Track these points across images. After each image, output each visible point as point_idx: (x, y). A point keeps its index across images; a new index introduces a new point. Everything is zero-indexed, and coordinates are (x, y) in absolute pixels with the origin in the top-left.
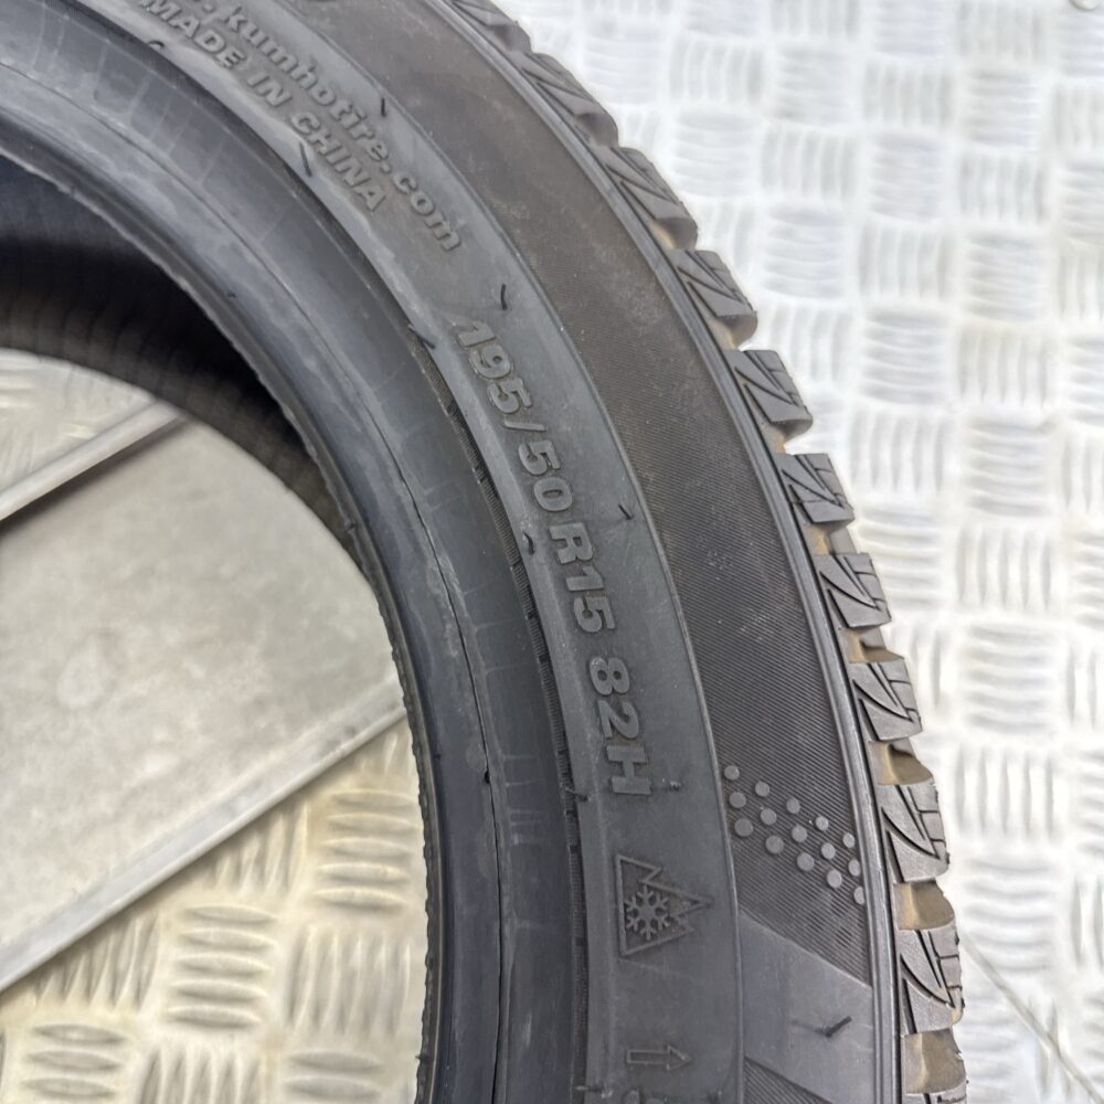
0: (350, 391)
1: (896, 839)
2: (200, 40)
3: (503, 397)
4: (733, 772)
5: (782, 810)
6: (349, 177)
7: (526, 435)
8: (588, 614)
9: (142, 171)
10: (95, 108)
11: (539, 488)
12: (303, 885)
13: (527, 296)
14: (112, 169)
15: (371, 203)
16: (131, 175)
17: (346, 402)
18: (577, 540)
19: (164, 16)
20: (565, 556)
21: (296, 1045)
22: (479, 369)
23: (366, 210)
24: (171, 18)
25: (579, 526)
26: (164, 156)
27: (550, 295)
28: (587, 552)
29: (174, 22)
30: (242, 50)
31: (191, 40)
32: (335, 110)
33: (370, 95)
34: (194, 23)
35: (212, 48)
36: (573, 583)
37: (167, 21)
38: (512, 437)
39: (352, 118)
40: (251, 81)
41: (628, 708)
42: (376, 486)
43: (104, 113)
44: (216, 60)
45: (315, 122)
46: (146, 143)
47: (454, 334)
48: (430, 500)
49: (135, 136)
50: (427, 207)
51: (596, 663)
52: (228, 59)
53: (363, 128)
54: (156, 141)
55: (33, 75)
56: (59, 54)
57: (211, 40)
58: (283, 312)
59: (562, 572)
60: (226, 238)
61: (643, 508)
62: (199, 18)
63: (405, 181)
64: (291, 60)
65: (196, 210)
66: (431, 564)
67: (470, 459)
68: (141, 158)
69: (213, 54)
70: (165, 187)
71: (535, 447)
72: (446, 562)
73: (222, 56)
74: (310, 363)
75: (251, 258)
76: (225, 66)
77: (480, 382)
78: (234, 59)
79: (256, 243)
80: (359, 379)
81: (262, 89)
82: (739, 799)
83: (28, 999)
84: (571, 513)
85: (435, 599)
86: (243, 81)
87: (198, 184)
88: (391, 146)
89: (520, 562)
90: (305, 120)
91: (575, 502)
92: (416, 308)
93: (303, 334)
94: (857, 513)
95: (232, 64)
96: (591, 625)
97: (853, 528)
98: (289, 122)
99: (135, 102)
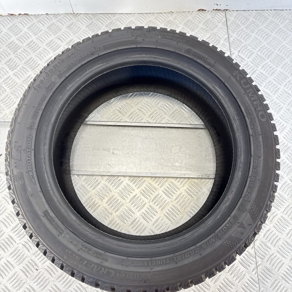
0: (241, 154)
1: (262, 217)
2: (249, 118)
3: (255, 164)
4: (254, 203)
5: (256, 208)
6: (254, 138)
7: (255, 169)
8: (251, 185)
9: (235, 124)
10: (235, 115)
11: (253, 173)
12: (185, 188)
13: (262, 158)
14: (233, 122)
15: (254, 142)
16: (234, 124)
17: (240, 155)
18: (253, 179)
20: (252, 180)
21: (174, 203)
22: (254, 161)
23: (253, 142)
25: (254, 178)
26: (238, 124)
27: (264, 159)
28: (254, 180)
29: (247, 115)
30: (252, 121)
31: (248, 117)
32: (256, 132)
33: (260, 133)
36: (251, 182)
38: (253, 168)
39: (257, 134)
40: (251, 124)
41: (249, 194)
42: (239, 163)
43: (235, 116)
46: (237, 121)
47: (254, 157)
48: (242, 167)
49: (237, 120)
50: (259, 145)
51: (249, 189)
53: (258, 135)
54: (238, 122)
55: (231, 109)
57: (250, 119)
58: (240, 144)
59: (251, 181)
60: (239, 135)
61: (260, 180)
62: (250, 116)
63: (258, 142)
64: (255, 125)
65: (238, 130)
66: (239, 172)
67: (248, 167)
68: (236, 122)
69: (249, 120)
70: (236, 126)
71: (255, 170)
72: (240, 173)
74: (239, 150)
75: (240, 138)
77: (254, 162)
79: (241, 137)
80: (243, 153)
81: (251, 126)
82: (253, 205)
83: (150, 179)
84: (254, 177)
85: (238, 175)
87: (240, 128)
88: (259, 138)
89: (248, 177)
90: (253, 131)
91: (255, 176)
92: (252, 153)
93: (240, 147)
94: (277, 192)
95: (250, 122)
96: (251, 186)
97: (275, 193)
98: (252, 130)
99: (239, 117)
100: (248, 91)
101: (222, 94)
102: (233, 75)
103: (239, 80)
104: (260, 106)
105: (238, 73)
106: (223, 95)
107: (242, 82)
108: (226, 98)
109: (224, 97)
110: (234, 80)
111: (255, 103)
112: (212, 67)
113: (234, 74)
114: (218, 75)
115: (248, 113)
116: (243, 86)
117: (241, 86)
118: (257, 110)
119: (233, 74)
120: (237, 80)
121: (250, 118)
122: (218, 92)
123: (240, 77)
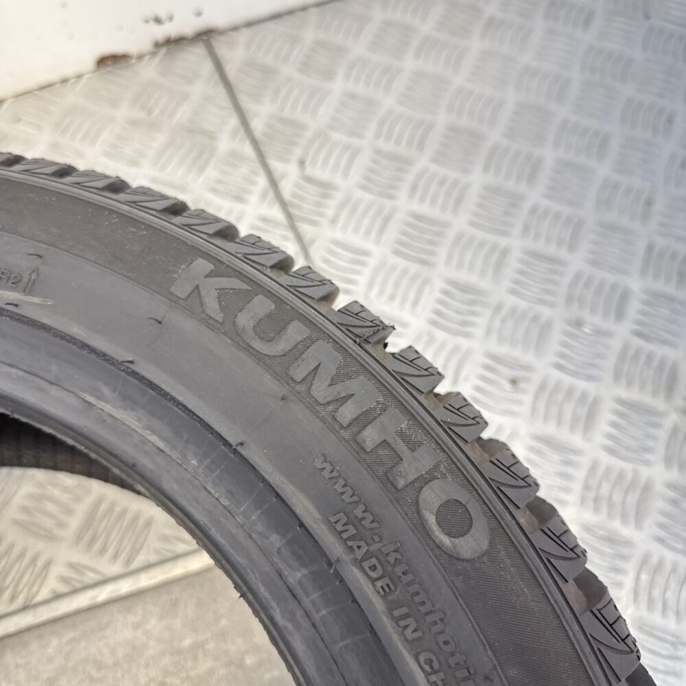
2: (366, 565)
19: (344, 536)
24: (349, 539)
29: (349, 543)
30: (394, 584)
31: (359, 563)
34: (364, 549)
35: (373, 575)
37: (345, 540)
40: (396, 613)
44: (374, 586)
45: (436, 665)
49: (299, 592)
52: (382, 587)
55: (240, 519)
56: (262, 513)
57: (373, 568)
62: (368, 545)
64: (429, 606)
69: (373, 581)
73: (379, 584)
76: (379, 593)
78: (387, 590)
81: (403, 623)
86: (390, 610)
90: (429, 662)
95: (385, 593)
100: (299, 372)
101: (154, 438)
102: (174, 301)
103: (219, 317)
104: (413, 446)
105: (210, 275)
106: (161, 445)
107: (245, 320)
108: (184, 456)
109: (175, 455)
110: (188, 325)
111: (371, 436)
112: (29, 290)
113: (181, 290)
114: (76, 331)
115: (352, 531)
116: (257, 345)
117: (249, 350)
118: (401, 483)
119: (172, 289)
120: (208, 321)
121: (374, 561)
122: (127, 432)
123: (222, 293)
